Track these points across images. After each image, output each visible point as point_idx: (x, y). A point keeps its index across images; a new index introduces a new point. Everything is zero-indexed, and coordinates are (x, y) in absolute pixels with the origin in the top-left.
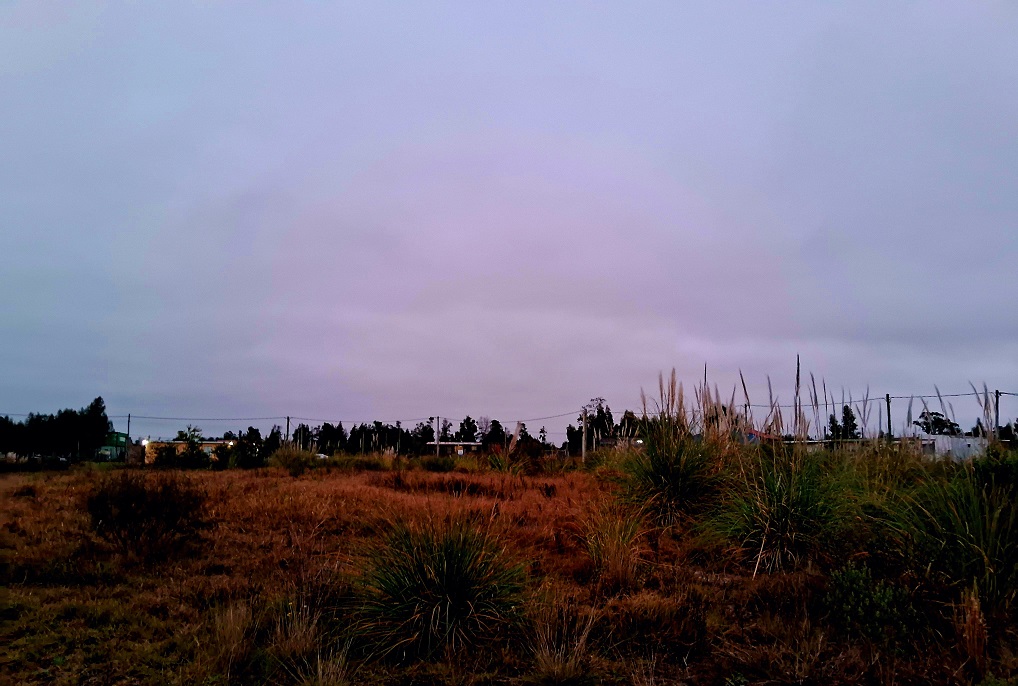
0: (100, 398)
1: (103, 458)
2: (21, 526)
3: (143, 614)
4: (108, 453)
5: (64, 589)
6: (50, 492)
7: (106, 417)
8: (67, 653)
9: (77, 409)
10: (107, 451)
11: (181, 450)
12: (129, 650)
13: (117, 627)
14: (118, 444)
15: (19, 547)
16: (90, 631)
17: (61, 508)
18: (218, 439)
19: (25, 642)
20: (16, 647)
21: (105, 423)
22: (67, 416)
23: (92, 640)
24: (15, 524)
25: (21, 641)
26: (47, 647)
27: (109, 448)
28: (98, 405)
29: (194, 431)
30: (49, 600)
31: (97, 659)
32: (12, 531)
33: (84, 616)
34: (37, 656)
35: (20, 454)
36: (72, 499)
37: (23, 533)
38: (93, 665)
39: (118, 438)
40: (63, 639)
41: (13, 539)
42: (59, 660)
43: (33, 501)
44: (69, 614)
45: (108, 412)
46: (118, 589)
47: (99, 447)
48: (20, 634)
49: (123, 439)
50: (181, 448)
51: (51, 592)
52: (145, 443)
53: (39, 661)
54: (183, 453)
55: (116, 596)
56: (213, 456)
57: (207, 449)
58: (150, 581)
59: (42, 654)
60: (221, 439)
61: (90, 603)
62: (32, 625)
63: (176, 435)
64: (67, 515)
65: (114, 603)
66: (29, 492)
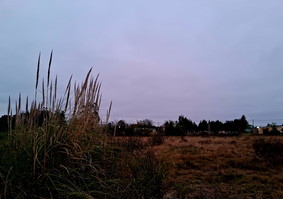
0: (244, 115)
1: (247, 132)
2: (235, 152)
3: (277, 182)
4: (248, 131)
5: (252, 171)
6: (239, 142)
7: (246, 121)
8: (257, 190)
9: (238, 119)
10: (247, 130)
11: (271, 130)
12: (276, 193)
13: (270, 184)
14: (250, 128)
15: (235, 157)
16: (262, 184)
17: (243, 147)
18: (280, 126)
19: (245, 185)
20: (243, 186)
21: (246, 122)
22: (236, 121)
23: (263, 187)
24: (233, 151)
25: (244, 185)
26: (251, 187)
27: (248, 129)
28: (243, 117)
29: (274, 124)
30: (248, 174)
31: (267, 193)
32: (233, 153)
33: (259, 180)
34: (250, 190)
35: (226, 131)
36: (246, 145)
37: (236, 154)
38: (266, 195)
39: (250, 126)
40: (255, 186)
41: (233, 155)
42: (256, 192)
43: (235, 145)
44: (255, 179)
45: (246, 119)
46: (267, 173)
47: (245, 129)
48: (243, 182)
49: (251, 127)
50: (270, 129)
51: (248, 171)
52: (258, 127)
53: (250, 191)
54: (271, 131)
55: (267, 175)
56: (281, 131)
57: (278, 129)
58: (276, 171)
59: (251, 189)
60: (281, 126)
61: (261, 176)
62: (247, 180)
63: (267, 125)
64: (245, 149)
65: (267, 177)
66: (233, 142)
